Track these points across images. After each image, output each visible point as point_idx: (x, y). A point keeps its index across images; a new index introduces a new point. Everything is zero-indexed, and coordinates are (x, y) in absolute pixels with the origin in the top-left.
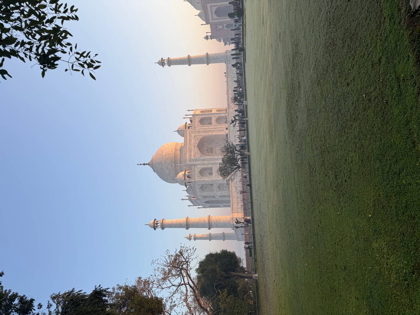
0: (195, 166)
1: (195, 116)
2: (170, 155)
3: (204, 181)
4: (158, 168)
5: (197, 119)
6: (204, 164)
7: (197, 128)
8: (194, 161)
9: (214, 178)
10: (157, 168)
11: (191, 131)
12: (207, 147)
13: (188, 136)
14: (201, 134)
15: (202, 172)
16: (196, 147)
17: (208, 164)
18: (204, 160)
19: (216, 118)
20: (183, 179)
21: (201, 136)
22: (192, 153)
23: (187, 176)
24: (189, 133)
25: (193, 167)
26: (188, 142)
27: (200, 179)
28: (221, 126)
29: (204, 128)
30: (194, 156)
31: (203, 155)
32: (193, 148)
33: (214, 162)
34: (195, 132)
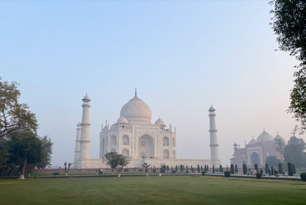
1: (170, 133)
2: (141, 112)
3: (119, 138)
5: (168, 135)
6: (132, 139)
7: (160, 134)
8: (135, 131)
9: (121, 146)
11: (159, 129)
12: (146, 142)
13: (155, 127)
14: (156, 138)
15: (126, 137)
16: (145, 133)
17: (132, 142)
18: (135, 139)
19: (168, 149)
20: (122, 122)
22: (141, 130)
24: (157, 128)
25: (130, 130)
26: (150, 127)
27: (121, 136)
28: (162, 153)
29: (161, 140)
30: (139, 131)
31: (139, 138)
32: (145, 130)
33: (133, 146)
34: (158, 133)
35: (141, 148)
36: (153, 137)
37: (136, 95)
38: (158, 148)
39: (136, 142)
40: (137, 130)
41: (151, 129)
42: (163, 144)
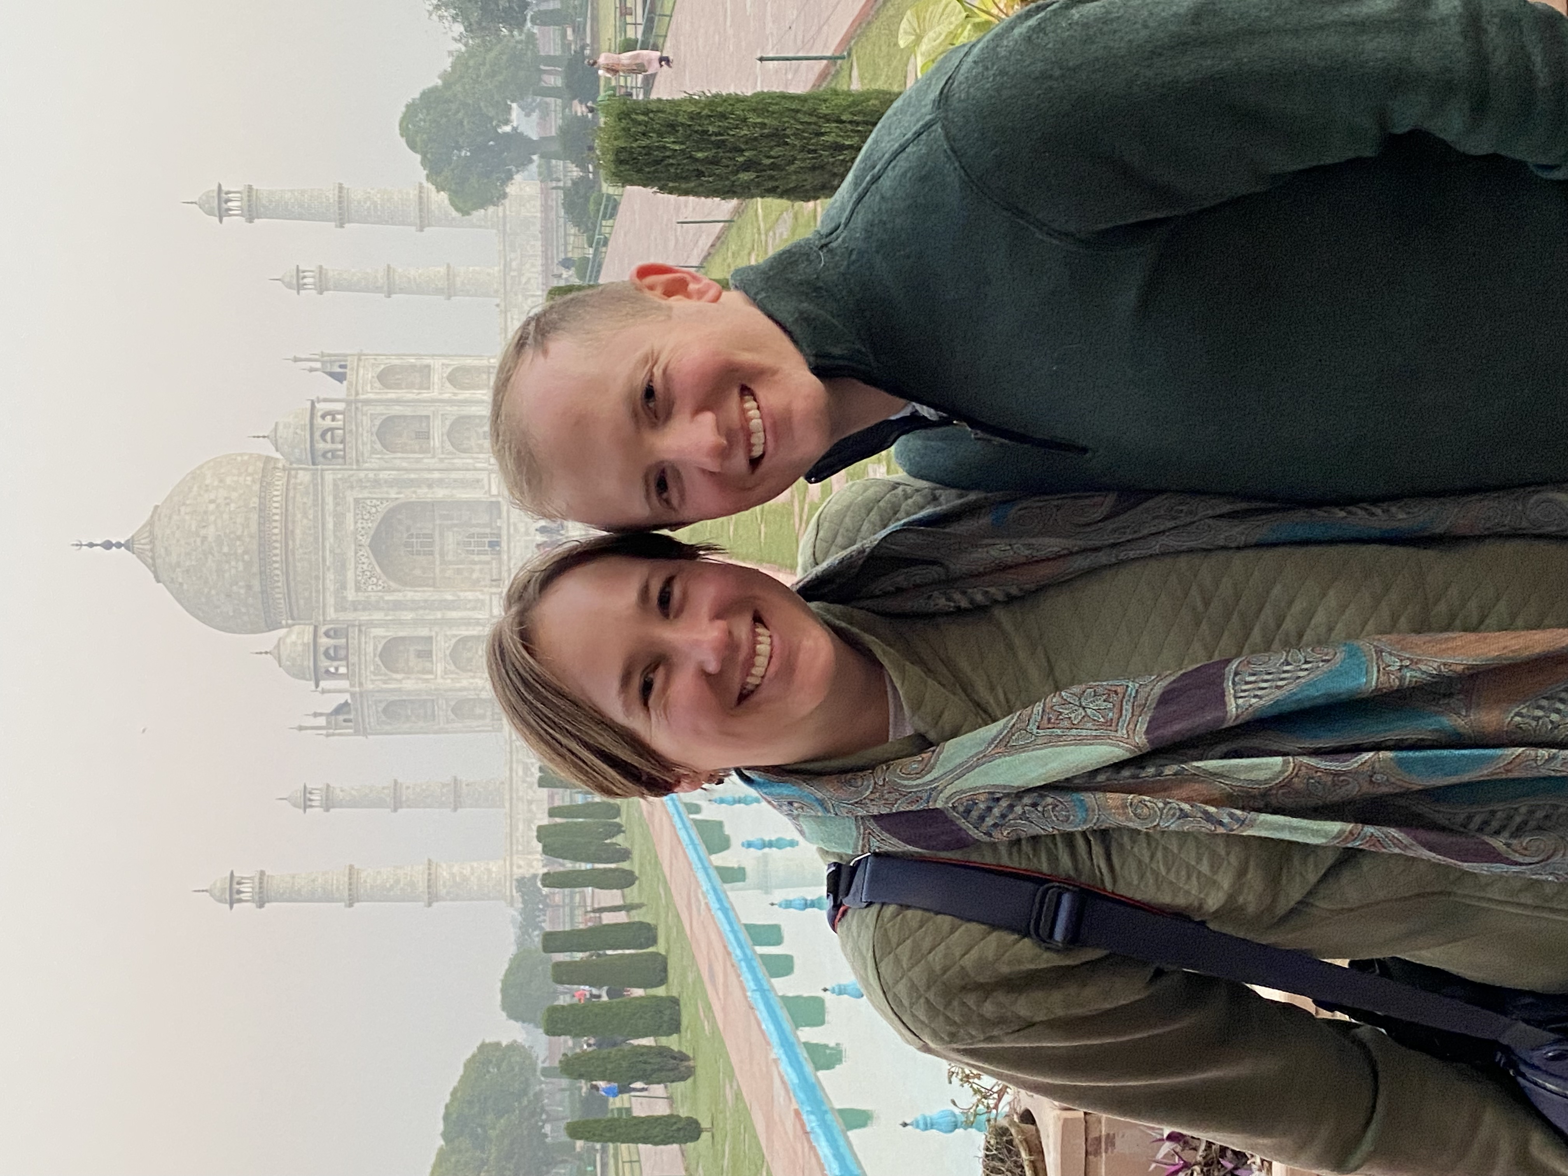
0: (360, 631)
1: (357, 408)
2: (238, 543)
3: (399, 690)
4: (185, 587)
5: (366, 421)
6: (400, 623)
7: (367, 465)
8: (355, 610)
9: (440, 680)
10: (181, 584)
11: (339, 476)
12: (408, 529)
13: (329, 499)
14: (387, 493)
15: (391, 654)
16: (366, 551)
17: (416, 622)
18: (398, 606)
19: (448, 423)
20: (306, 663)
21: (387, 500)
22: (350, 575)
23: (322, 649)
24: (331, 487)
25: (354, 632)
26: (330, 526)
27: (385, 682)
28: (471, 461)
29: (397, 462)
30: (358, 589)
31: (392, 584)
32: (350, 554)
33: (439, 615)
34: (361, 480)
35: (442, 555)
36: (384, 508)
37: (119, 545)
38: (441, 481)
39: (413, 601)
40: (350, 598)
41: (339, 516)
42: (422, 451)
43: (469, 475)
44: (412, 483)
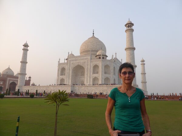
6: (67, 70)
11: (89, 59)
13: (85, 58)
16: (78, 64)
17: (67, 73)
18: (70, 69)
22: (74, 62)
32: (77, 62)
33: (68, 76)
36: (84, 66)
37: (93, 35)
38: (88, 76)
39: (70, 72)
40: (71, 62)
41: (83, 59)
42: (93, 72)
43: (89, 81)
44: (88, 71)
